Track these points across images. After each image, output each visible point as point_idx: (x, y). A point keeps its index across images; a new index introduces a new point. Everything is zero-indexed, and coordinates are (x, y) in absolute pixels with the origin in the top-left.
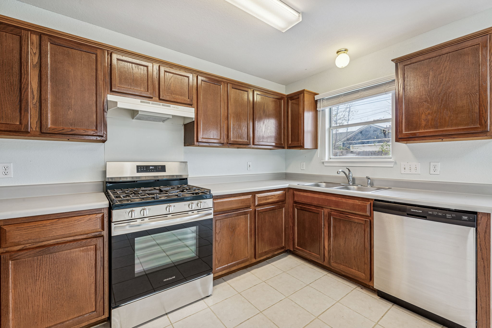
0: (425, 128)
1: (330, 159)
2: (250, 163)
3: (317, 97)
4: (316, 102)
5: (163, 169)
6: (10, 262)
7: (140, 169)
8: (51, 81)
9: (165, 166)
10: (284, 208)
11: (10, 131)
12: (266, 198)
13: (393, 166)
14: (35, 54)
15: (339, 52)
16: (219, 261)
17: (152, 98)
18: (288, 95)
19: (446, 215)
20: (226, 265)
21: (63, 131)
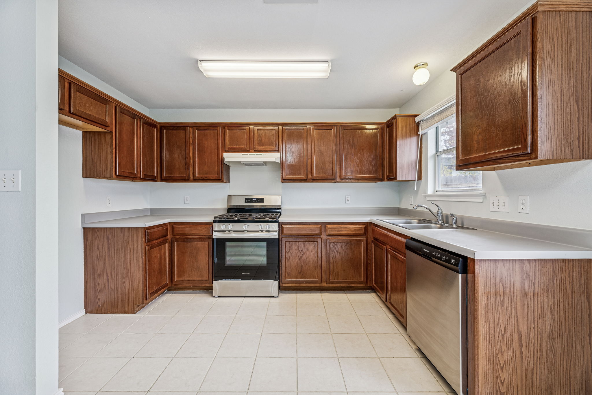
0: (476, 152)
1: (436, 192)
2: (348, 197)
3: (417, 119)
4: (418, 125)
5: (262, 200)
6: (175, 243)
7: (246, 200)
8: (198, 151)
9: (263, 198)
10: (363, 243)
11: (182, 180)
12: (338, 229)
13: (483, 200)
14: (191, 138)
15: (417, 66)
16: (288, 275)
17: (249, 151)
18: (386, 123)
19: (442, 257)
20: (295, 280)
21: (202, 178)
